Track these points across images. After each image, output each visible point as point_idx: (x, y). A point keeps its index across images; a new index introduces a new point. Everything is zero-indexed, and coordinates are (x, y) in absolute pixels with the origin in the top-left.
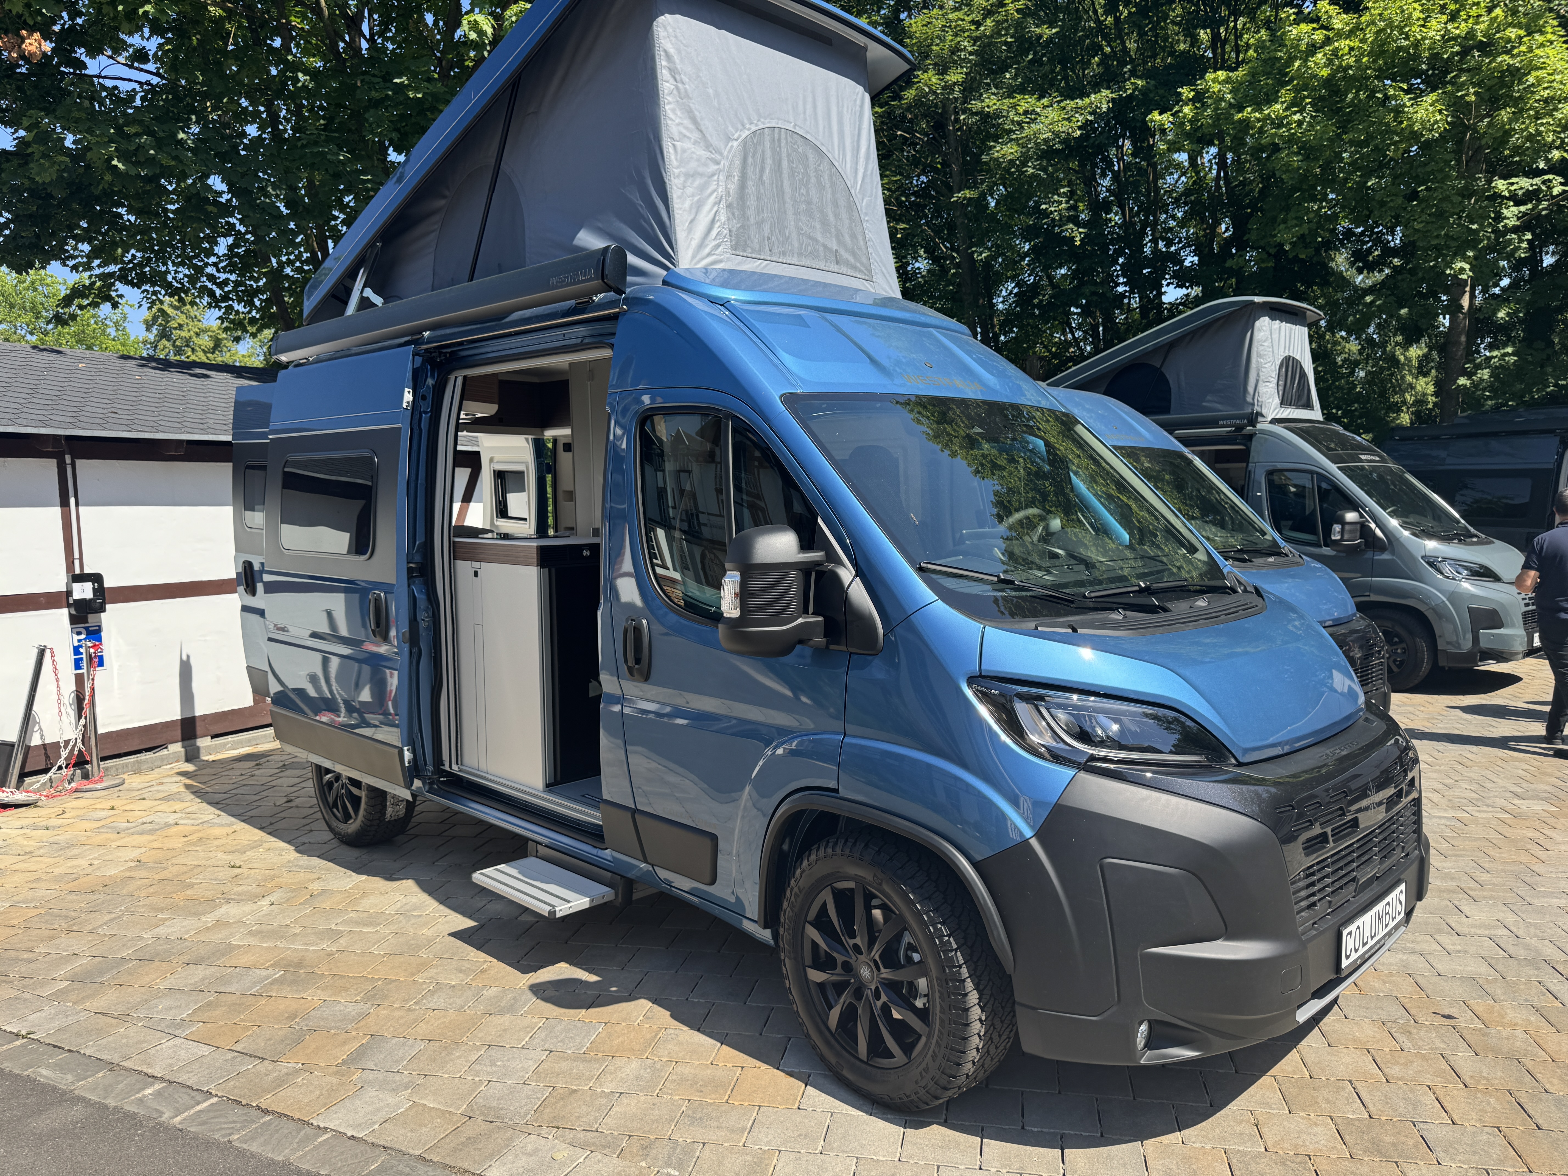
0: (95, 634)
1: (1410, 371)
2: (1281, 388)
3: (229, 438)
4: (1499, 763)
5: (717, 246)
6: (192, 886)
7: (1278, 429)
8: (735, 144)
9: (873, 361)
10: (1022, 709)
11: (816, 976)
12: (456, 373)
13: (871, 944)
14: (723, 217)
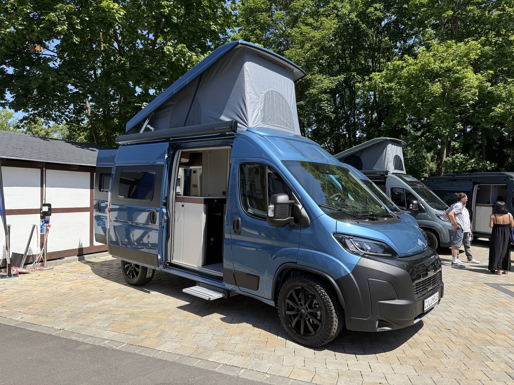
0: (47, 222)
1: (428, 161)
2: (395, 164)
3: (95, 165)
4: (458, 272)
5: (258, 121)
6: (90, 295)
7: (394, 176)
8: (263, 94)
9: (301, 153)
10: (347, 242)
11: (288, 313)
12: (180, 150)
13: (305, 303)
14: (260, 114)
